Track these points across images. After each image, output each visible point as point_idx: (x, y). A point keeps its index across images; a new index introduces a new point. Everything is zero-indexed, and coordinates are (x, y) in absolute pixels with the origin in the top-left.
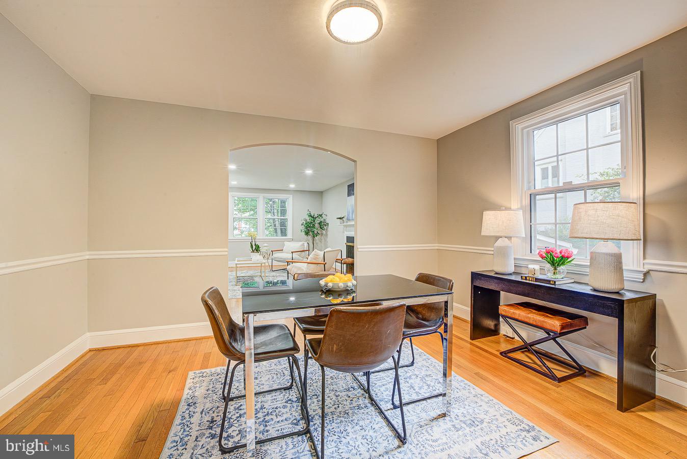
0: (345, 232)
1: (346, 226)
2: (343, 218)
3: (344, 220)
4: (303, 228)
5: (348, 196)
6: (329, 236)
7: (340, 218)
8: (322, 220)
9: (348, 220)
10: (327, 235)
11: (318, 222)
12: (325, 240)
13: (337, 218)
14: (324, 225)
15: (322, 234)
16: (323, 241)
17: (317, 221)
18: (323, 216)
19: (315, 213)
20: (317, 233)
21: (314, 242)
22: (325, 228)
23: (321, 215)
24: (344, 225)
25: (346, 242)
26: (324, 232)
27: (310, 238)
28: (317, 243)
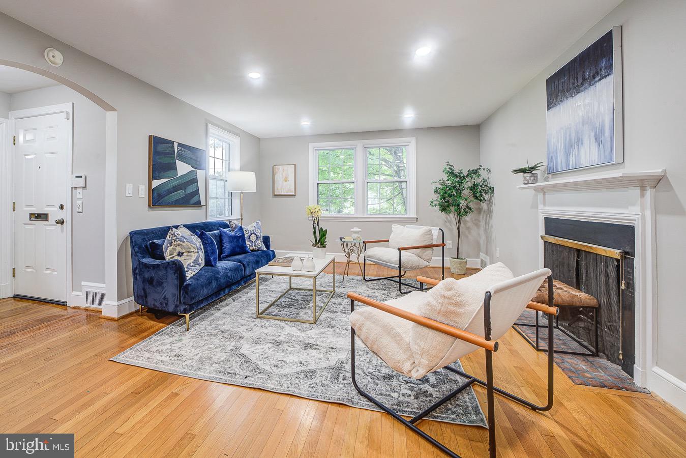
0: (541, 207)
1: (543, 190)
2: (534, 168)
3: (536, 176)
4: (436, 197)
5: (549, 108)
6: (494, 215)
7: (523, 171)
8: (479, 181)
9: (552, 172)
10: (489, 212)
11: (470, 184)
12: (487, 223)
13: (517, 171)
14: (481, 192)
15: (479, 210)
16: (482, 224)
17: (468, 184)
18: (481, 172)
19: (462, 166)
20: (468, 207)
21: (462, 225)
22: (486, 197)
23: (475, 172)
24: (536, 189)
25: (542, 232)
26: (484, 206)
27: (452, 217)
28: (468, 228)
